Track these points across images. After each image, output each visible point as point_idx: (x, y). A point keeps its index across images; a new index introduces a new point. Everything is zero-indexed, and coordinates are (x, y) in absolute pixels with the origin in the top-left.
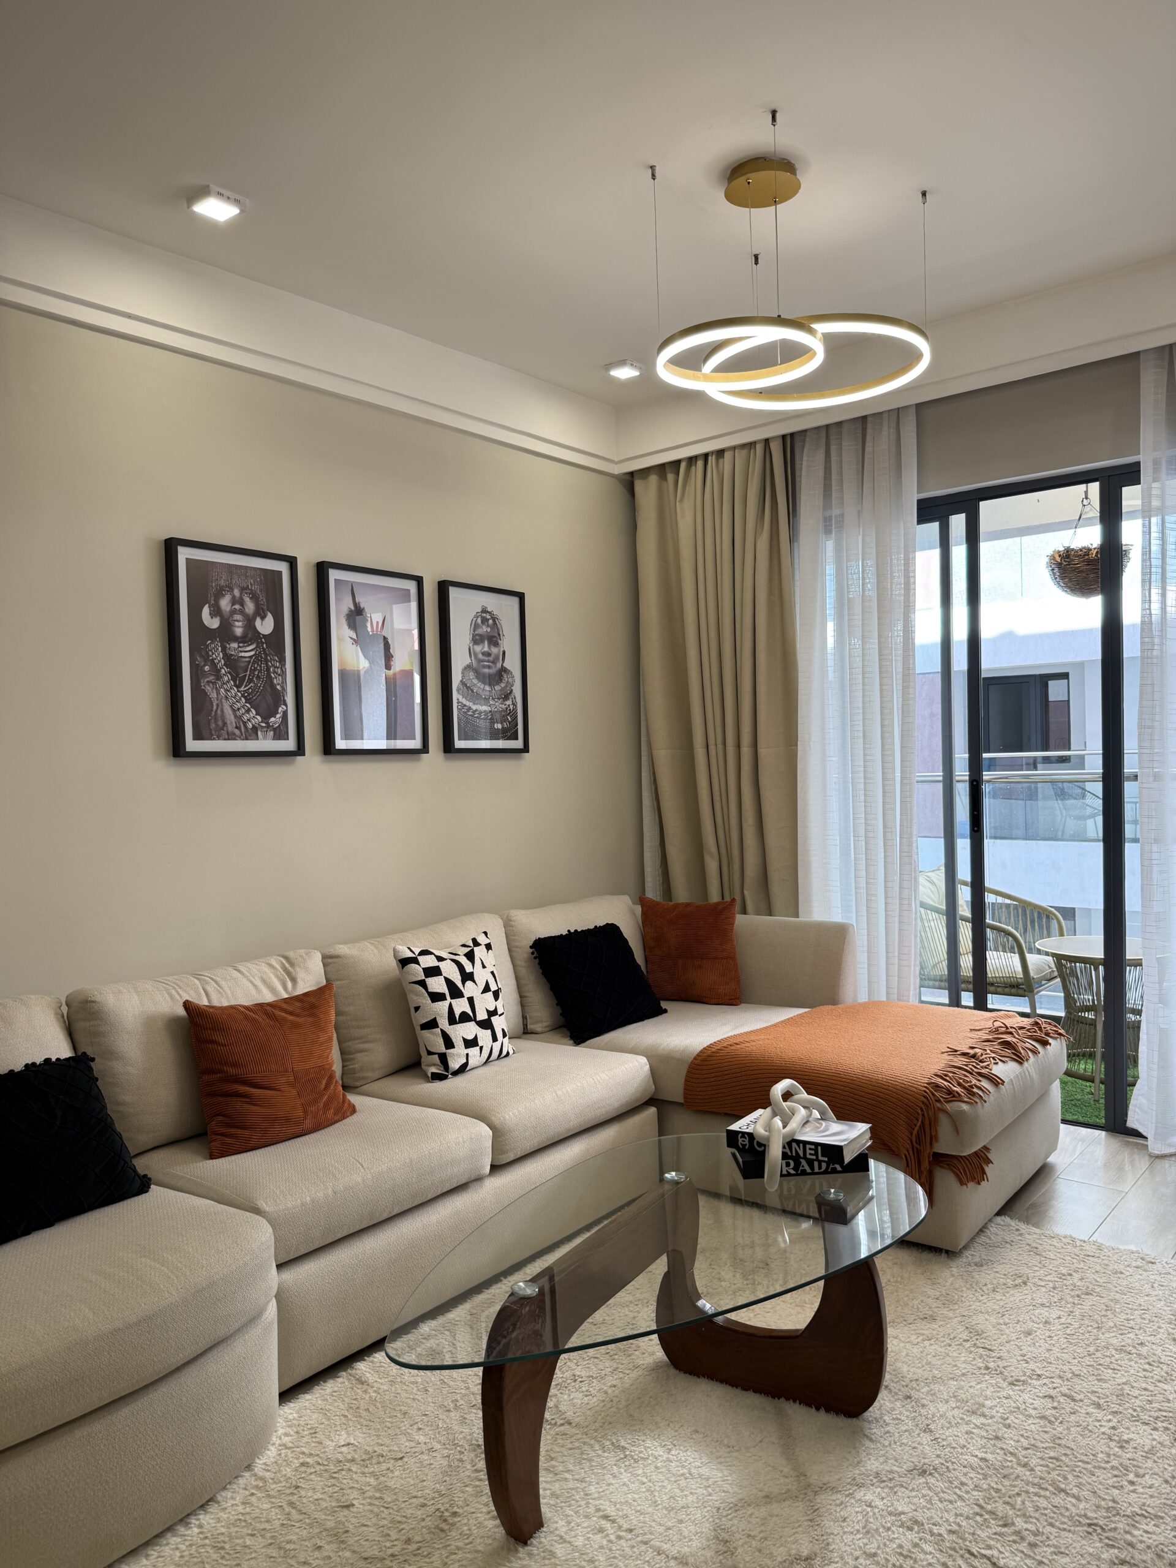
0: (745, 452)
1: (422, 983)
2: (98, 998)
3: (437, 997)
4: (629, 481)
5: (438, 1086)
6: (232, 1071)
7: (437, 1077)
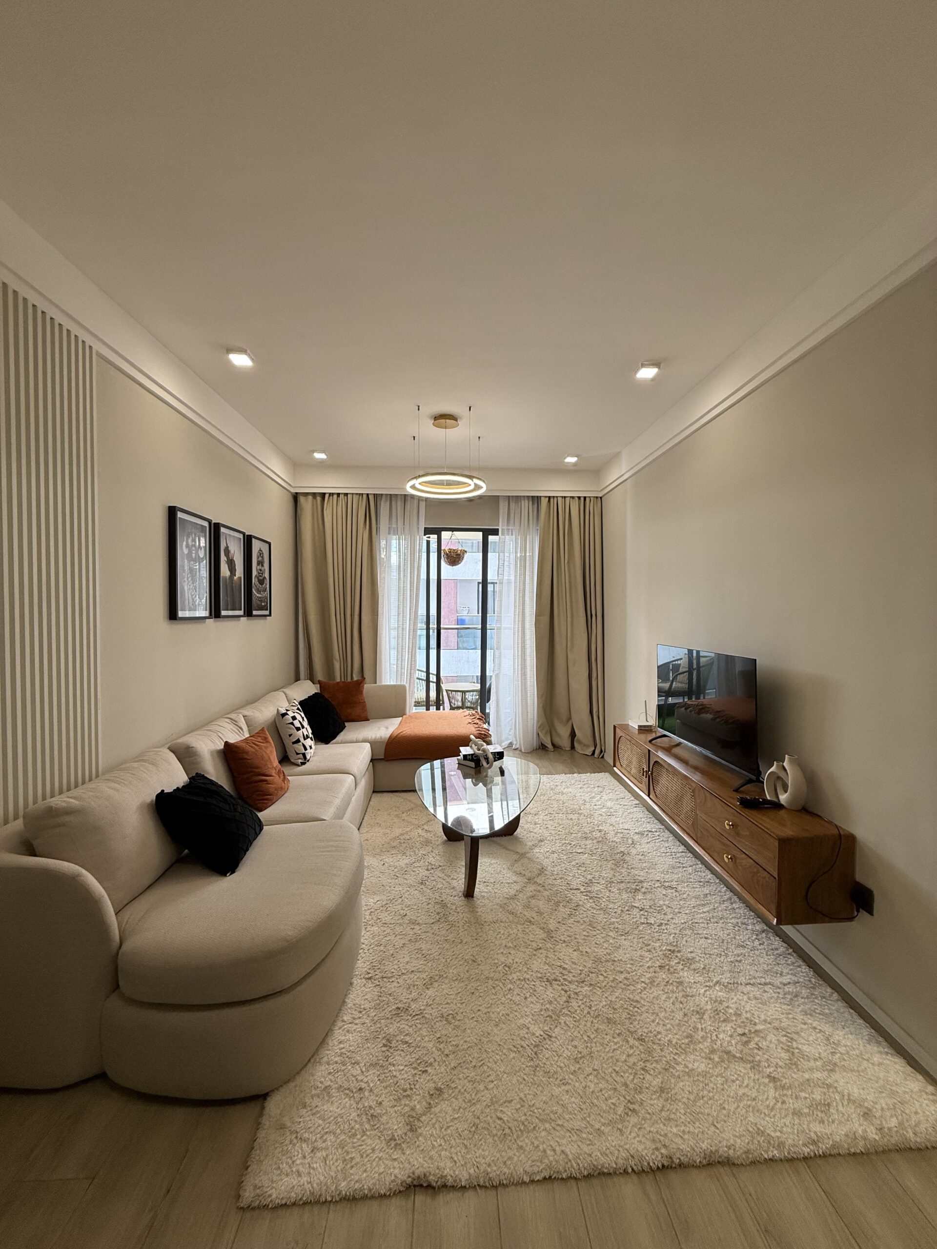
0: (358, 496)
1: (292, 724)
2: (194, 745)
3: (298, 729)
4: (296, 497)
5: (303, 767)
6: (257, 770)
7: (303, 764)
